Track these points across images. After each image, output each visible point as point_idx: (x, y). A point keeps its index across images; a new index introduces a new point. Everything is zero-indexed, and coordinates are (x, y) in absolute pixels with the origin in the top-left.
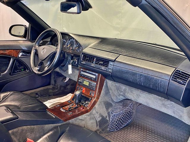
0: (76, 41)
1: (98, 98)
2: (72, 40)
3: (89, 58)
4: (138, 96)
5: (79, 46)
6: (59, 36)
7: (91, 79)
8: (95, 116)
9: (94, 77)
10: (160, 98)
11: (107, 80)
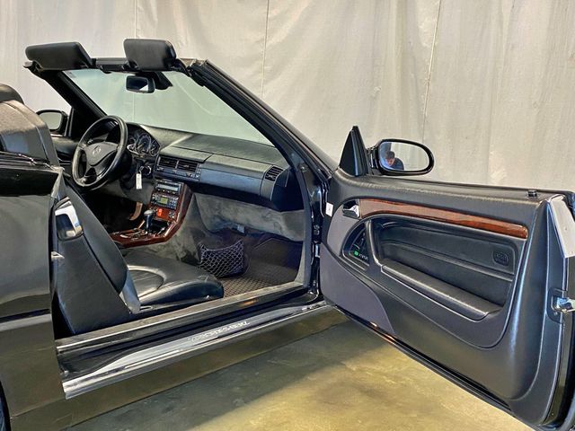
0: (153, 138)
1: (181, 222)
2: (146, 136)
3: (170, 161)
4: (236, 211)
5: (157, 145)
6: (123, 128)
7: (170, 193)
8: (176, 249)
9: (176, 189)
10: (258, 206)
11: (196, 194)
